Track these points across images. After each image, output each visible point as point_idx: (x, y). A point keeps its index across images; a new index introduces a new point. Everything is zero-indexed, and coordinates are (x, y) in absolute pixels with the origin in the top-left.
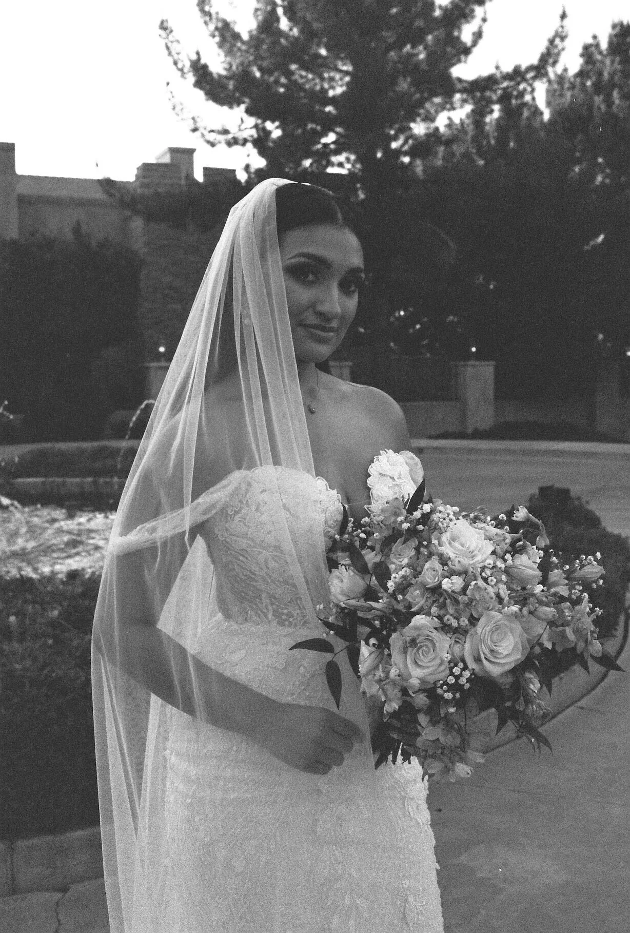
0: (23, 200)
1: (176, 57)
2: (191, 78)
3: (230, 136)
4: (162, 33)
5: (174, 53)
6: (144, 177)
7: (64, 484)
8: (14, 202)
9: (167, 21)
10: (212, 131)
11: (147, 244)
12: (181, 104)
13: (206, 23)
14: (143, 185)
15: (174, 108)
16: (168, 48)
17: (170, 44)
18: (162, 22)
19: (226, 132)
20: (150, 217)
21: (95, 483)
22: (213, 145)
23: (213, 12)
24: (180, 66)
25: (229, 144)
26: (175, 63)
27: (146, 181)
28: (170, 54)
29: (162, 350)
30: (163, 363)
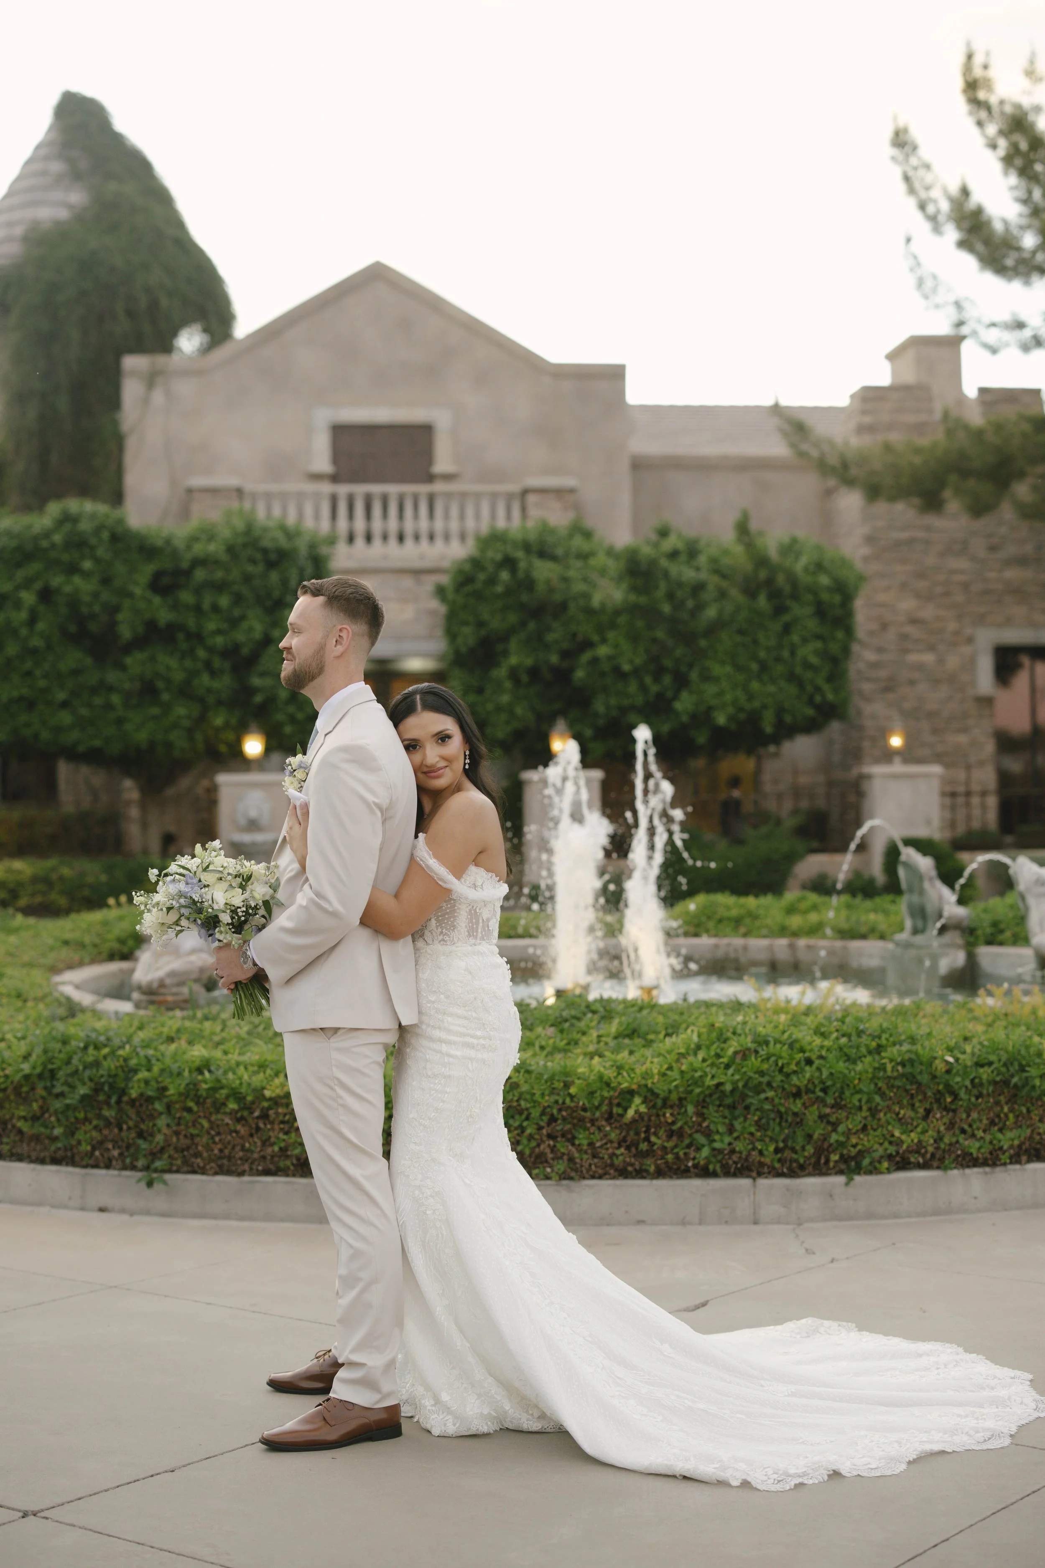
0: (639, 465)
1: (923, 195)
2: (952, 234)
3: (1027, 333)
4: (895, 152)
5: (917, 185)
6: (864, 412)
7: (745, 948)
8: (623, 468)
9: (905, 130)
10: (994, 325)
11: (870, 540)
12: (935, 277)
13: (980, 124)
14: (861, 429)
15: (920, 283)
16: (907, 179)
17: (911, 173)
18: (897, 133)
19: (1020, 325)
20: (873, 492)
21: (792, 946)
22: (994, 351)
23: (993, 100)
24: (931, 209)
25: (1026, 348)
26: (922, 207)
27: (868, 419)
28: (912, 191)
29: (896, 741)
30: (898, 767)
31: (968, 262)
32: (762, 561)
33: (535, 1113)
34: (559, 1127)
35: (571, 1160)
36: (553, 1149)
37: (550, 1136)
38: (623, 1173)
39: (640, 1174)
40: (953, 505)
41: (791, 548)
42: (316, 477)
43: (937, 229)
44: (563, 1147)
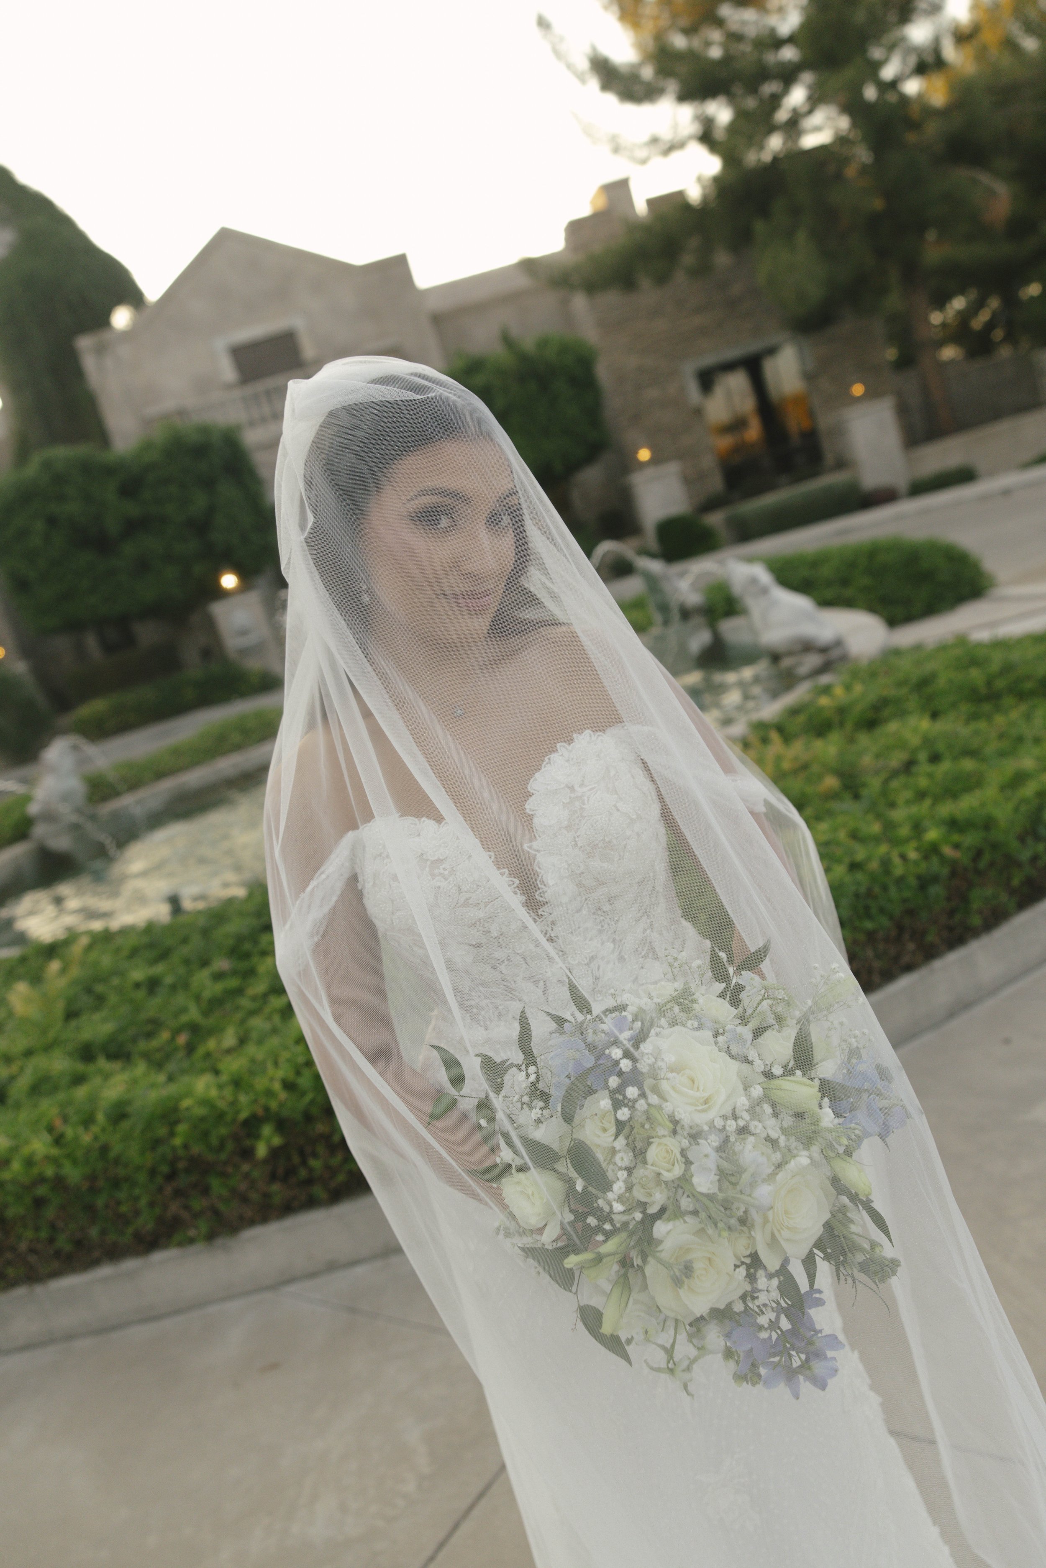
0: (436, 317)
1: (567, 58)
2: (594, 82)
3: (662, 143)
4: (541, 34)
5: (563, 53)
9: (544, 15)
10: (641, 145)
11: (599, 323)
16: (554, 51)
17: (555, 46)
18: (539, 19)
19: (656, 140)
20: (590, 290)
22: (645, 163)
26: (570, 68)
27: (579, 242)
28: (559, 57)
29: (644, 455)
30: (650, 472)
31: (611, 99)
32: (523, 358)
33: (142, 1178)
34: (183, 1181)
35: (216, 1212)
36: (187, 1208)
37: (178, 1193)
38: (288, 1209)
39: (311, 1203)
40: (645, 283)
41: (543, 343)
42: (229, 387)
43: (583, 81)
44: (198, 1204)
